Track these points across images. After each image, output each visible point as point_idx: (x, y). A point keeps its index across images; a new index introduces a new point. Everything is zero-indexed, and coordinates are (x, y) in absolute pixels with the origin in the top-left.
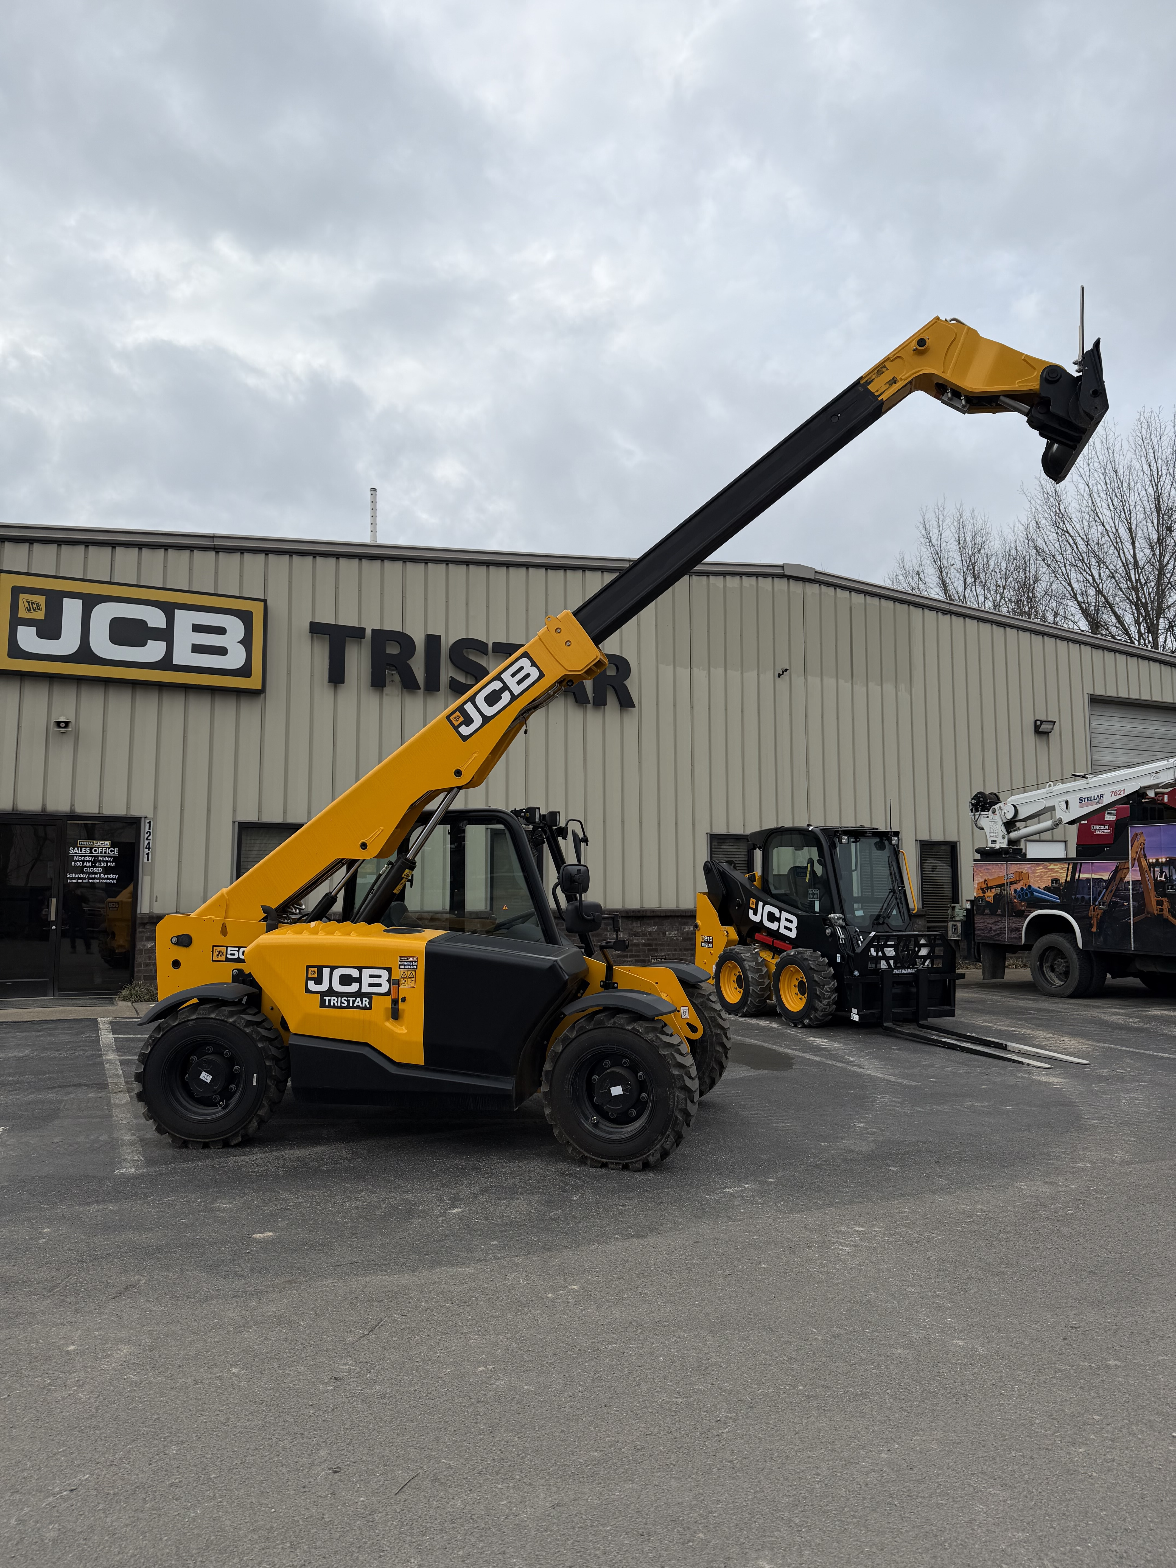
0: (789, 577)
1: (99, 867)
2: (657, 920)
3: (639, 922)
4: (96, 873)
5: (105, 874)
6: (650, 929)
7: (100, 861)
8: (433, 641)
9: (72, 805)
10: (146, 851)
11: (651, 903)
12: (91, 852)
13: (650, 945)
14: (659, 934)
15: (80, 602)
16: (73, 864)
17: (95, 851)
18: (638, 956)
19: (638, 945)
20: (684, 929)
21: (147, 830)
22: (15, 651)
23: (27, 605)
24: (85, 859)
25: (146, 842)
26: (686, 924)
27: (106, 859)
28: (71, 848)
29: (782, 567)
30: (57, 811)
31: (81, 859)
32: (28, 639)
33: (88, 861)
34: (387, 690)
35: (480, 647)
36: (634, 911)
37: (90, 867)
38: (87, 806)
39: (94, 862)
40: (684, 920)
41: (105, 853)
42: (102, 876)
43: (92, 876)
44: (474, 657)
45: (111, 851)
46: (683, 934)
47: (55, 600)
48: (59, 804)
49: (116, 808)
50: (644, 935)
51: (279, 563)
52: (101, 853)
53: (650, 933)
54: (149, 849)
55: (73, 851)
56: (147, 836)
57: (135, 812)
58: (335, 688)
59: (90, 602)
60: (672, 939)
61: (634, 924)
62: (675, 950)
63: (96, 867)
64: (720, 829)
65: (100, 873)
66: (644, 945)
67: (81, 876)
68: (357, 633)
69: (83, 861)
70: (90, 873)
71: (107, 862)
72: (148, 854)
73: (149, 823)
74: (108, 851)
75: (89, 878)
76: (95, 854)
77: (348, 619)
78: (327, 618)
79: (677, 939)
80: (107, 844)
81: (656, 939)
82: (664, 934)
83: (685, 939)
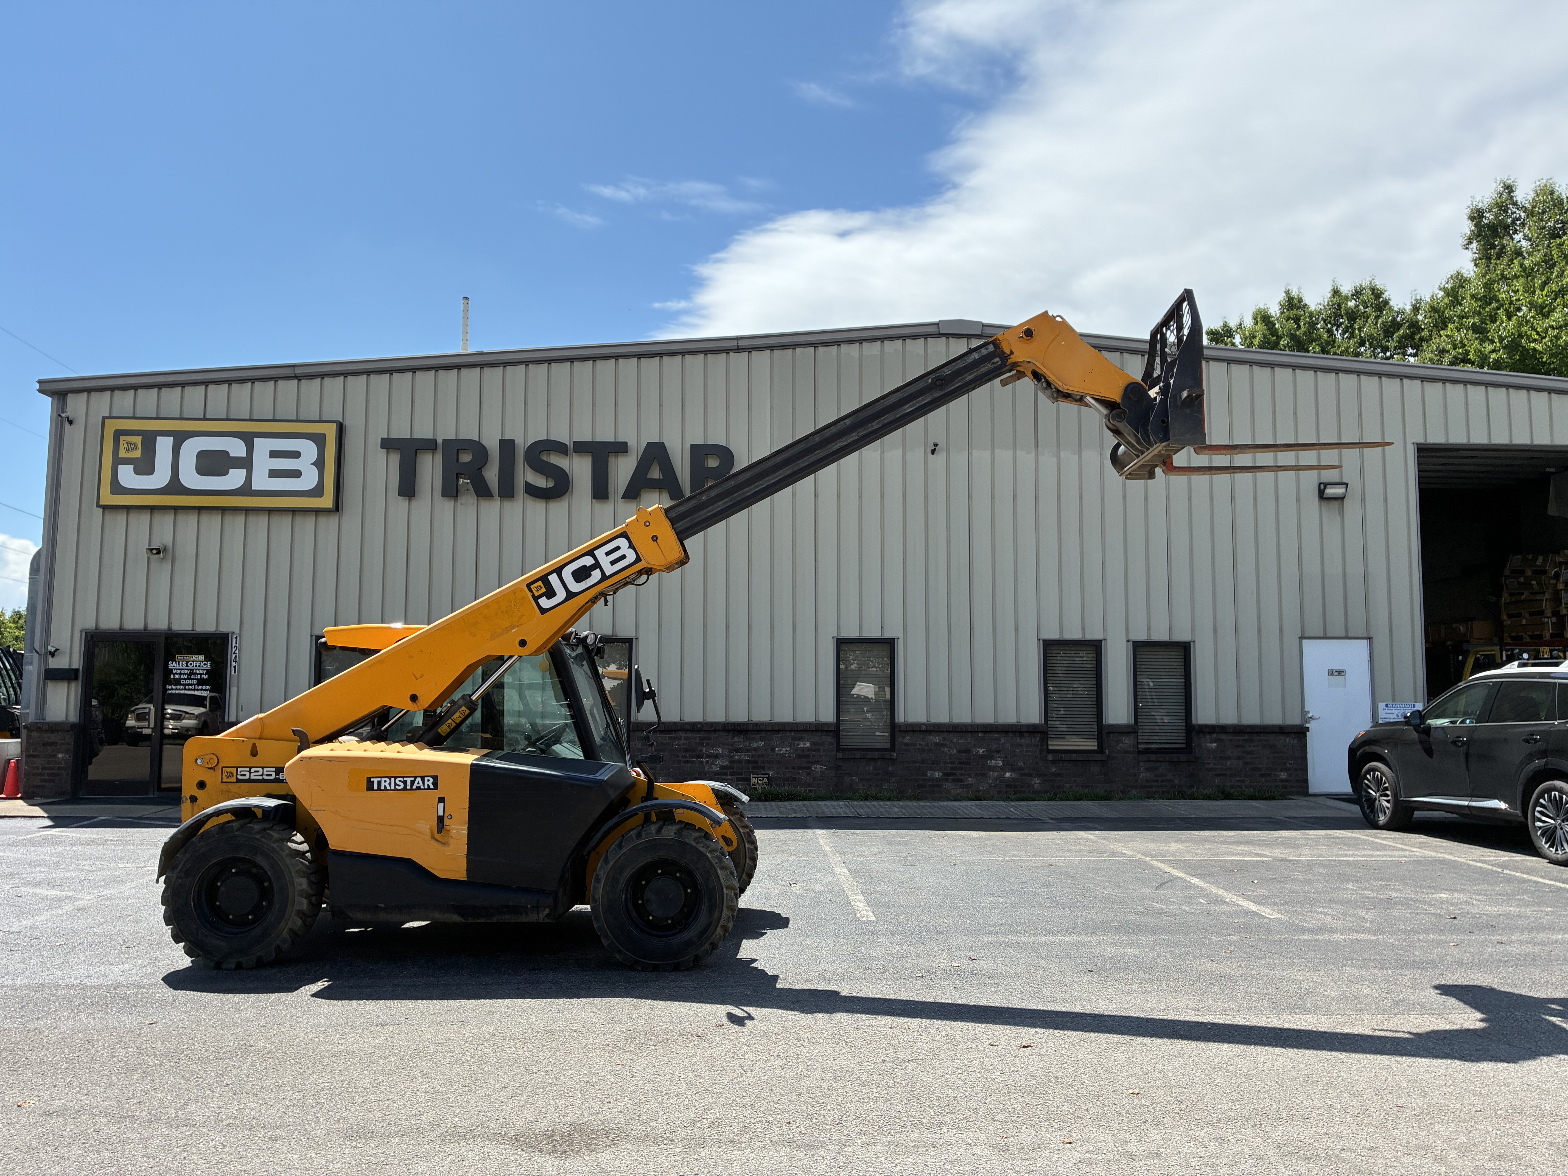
0: (947, 336)
1: (194, 679)
2: (764, 734)
3: (742, 736)
4: (191, 685)
5: (198, 685)
6: (755, 745)
7: (195, 674)
8: (507, 446)
9: (170, 623)
10: (234, 664)
11: (762, 715)
12: (187, 666)
13: (754, 762)
14: (766, 750)
15: (171, 439)
16: (172, 676)
17: (191, 664)
18: (741, 774)
19: (740, 762)
20: (798, 745)
21: (234, 644)
22: (117, 488)
23: (126, 446)
24: (181, 671)
25: (234, 656)
26: (801, 739)
27: (201, 672)
28: (170, 662)
29: (937, 324)
30: (158, 630)
31: (178, 672)
32: (127, 476)
33: (185, 674)
34: (462, 500)
35: (560, 448)
36: (739, 724)
37: (186, 679)
38: (182, 625)
39: (190, 674)
40: (799, 735)
41: (199, 666)
42: (197, 687)
43: (187, 687)
44: (556, 460)
45: (205, 664)
46: (796, 750)
47: (149, 440)
48: (159, 623)
49: (207, 625)
50: (748, 750)
51: (358, 384)
52: (196, 666)
53: (755, 749)
54: (236, 662)
55: (171, 665)
56: (234, 650)
57: (223, 629)
58: (410, 500)
59: (179, 438)
60: (783, 756)
61: (736, 739)
62: (787, 768)
63: (192, 679)
64: (851, 632)
65: (195, 685)
66: (748, 762)
67: (179, 687)
68: (430, 445)
69: (180, 674)
70: (186, 685)
71: (201, 674)
72: (235, 667)
73: (236, 638)
74: (202, 664)
75: (185, 689)
76: (190, 667)
77: (423, 432)
78: (401, 431)
79: (790, 756)
80: (201, 657)
81: (763, 756)
82: (773, 750)
83: (799, 756)
